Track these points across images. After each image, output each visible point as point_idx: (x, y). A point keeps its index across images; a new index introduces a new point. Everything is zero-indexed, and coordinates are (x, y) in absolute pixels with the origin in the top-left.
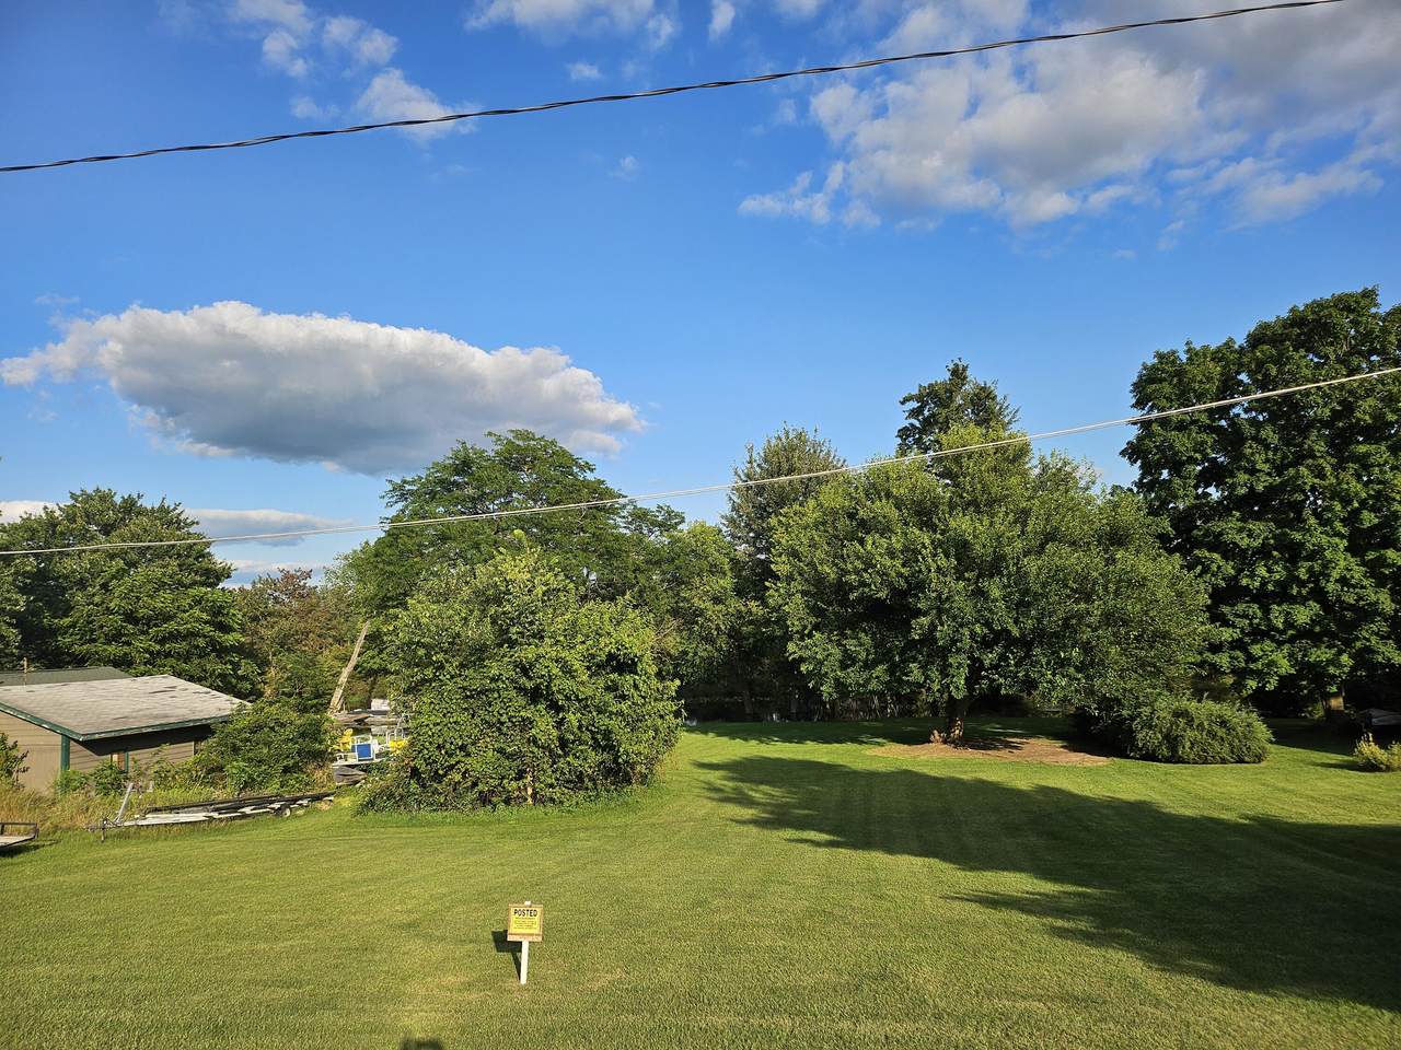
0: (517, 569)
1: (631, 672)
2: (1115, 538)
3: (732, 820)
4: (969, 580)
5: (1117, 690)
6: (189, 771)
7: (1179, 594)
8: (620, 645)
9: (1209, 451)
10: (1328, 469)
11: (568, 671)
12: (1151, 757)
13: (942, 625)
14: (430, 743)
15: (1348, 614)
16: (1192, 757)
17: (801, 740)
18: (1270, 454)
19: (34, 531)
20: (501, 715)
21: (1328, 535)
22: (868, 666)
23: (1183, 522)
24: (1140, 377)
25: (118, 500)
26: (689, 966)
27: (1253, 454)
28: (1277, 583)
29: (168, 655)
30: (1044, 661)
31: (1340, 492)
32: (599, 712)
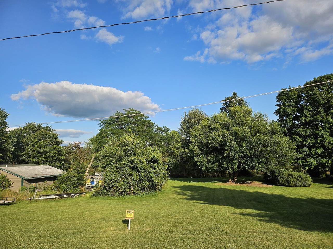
0: (130, 138)
1: (156, 163)
2: (273, 132)
3: (181, 199)
4: (237, 142)
5: (274, 169)
6: (51, 187)
7: (289, 146)
8: (154, 156)
9: (295, 112)
10: (324, 116)
11: (141, 163)
12: (283, 185)
13: (231, 153)
14: (108, 180)
15: (330, 151)
16: (293, 185)
17: (198, 182)
18: (310, 113)
19: (17, 132)
20: (125, 173)
21: (325, 132)
22: (214, 163)
23: (289, 129)
24: (278, 95)
25: (37, 125)
26: (169, 226)
27: (306, 113)
28: (313, 143)
29: (47, 161)
30: (256, 162)
31: (327, 121)
32: (149, 173)
